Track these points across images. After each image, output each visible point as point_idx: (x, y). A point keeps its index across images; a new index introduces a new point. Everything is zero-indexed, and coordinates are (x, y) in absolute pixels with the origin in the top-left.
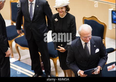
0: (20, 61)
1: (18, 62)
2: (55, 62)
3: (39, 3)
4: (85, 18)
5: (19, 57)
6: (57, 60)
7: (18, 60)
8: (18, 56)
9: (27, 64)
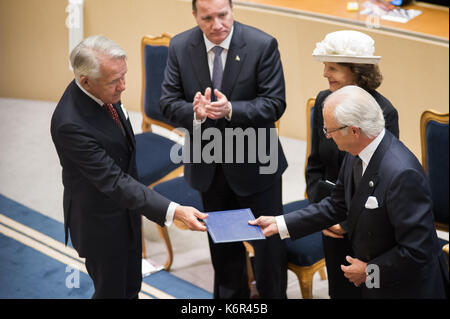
0: (172, 273)
1: (164, 277)
2: (304, 281)
3: (244, 45)
4: (431, 116)
5: (166, 258)
6: (313, 275)
7: (162, 267)
8: (163, 253)
9: (196, 287)
